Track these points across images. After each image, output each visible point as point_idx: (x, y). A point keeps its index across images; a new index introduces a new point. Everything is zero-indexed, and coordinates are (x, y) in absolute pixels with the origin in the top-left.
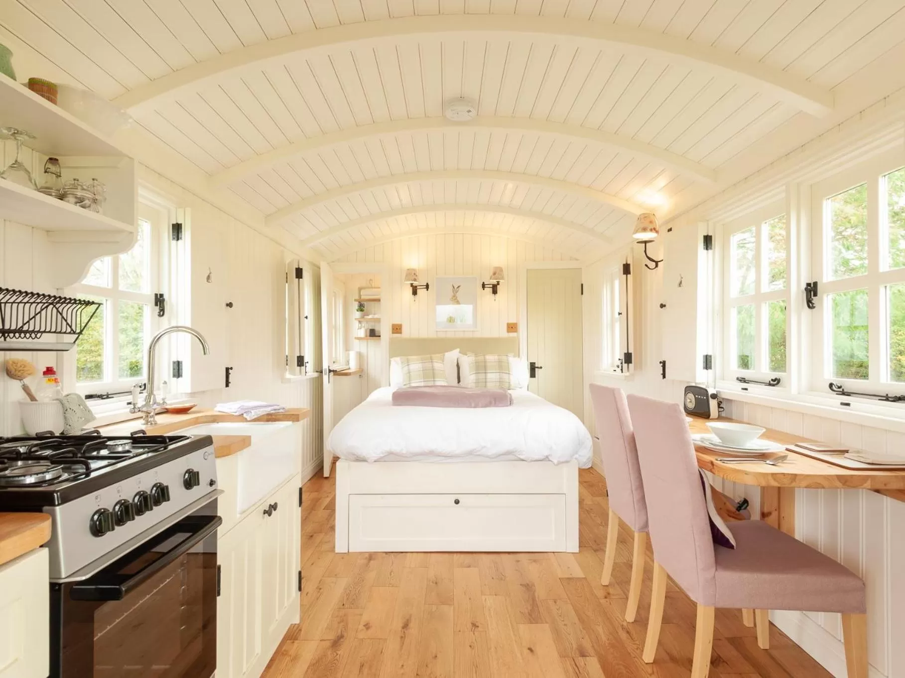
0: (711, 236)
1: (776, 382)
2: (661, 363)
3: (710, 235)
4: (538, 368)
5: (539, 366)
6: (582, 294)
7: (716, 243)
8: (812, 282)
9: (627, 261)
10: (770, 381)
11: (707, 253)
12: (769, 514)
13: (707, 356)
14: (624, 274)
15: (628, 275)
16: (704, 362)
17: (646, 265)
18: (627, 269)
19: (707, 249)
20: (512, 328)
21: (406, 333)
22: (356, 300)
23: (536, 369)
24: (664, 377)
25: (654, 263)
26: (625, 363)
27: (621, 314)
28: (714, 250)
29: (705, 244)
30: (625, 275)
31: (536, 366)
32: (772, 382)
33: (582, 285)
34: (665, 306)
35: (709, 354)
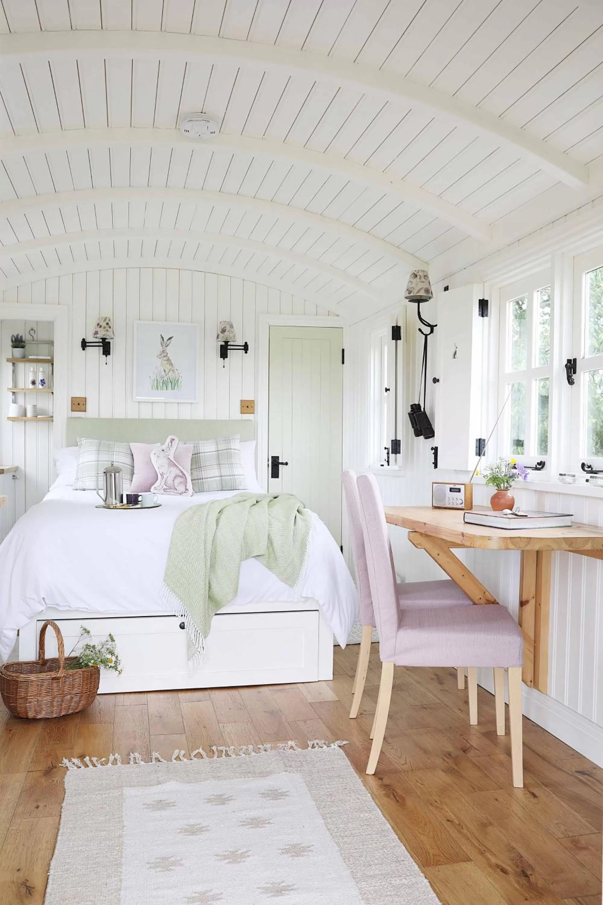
0: (487, 301)
1: (541, 465)
2: (432, 449)
3: (486, 299)
4: (282, 464)
5: (284, 461)
6: (343, 363)
7: (492, 308)
8: (572, 358)
9: (397, 323)
10: (536, 465)
11: (483, 320)
12: (527, 602)
13: (480, 439)
14: (393, 339)
15: (398, 341)
16: (477, 447)
17: (420, 330)
18: (396, 333)
19: (483, 316)
20: (248, 407)
21: (92, 411)
22: (8, 360)
23: (280, 466)
24: (436, 466)
25: (429, 328)
26: (392, 453)
27: (389, 390)
28: (490, 318)
29: (481, 310)
30: (394, 341)
31: (280, 461)
32: (538, 466)
33: (343, 350)
34: (438, 381)
35: (483, 438)
